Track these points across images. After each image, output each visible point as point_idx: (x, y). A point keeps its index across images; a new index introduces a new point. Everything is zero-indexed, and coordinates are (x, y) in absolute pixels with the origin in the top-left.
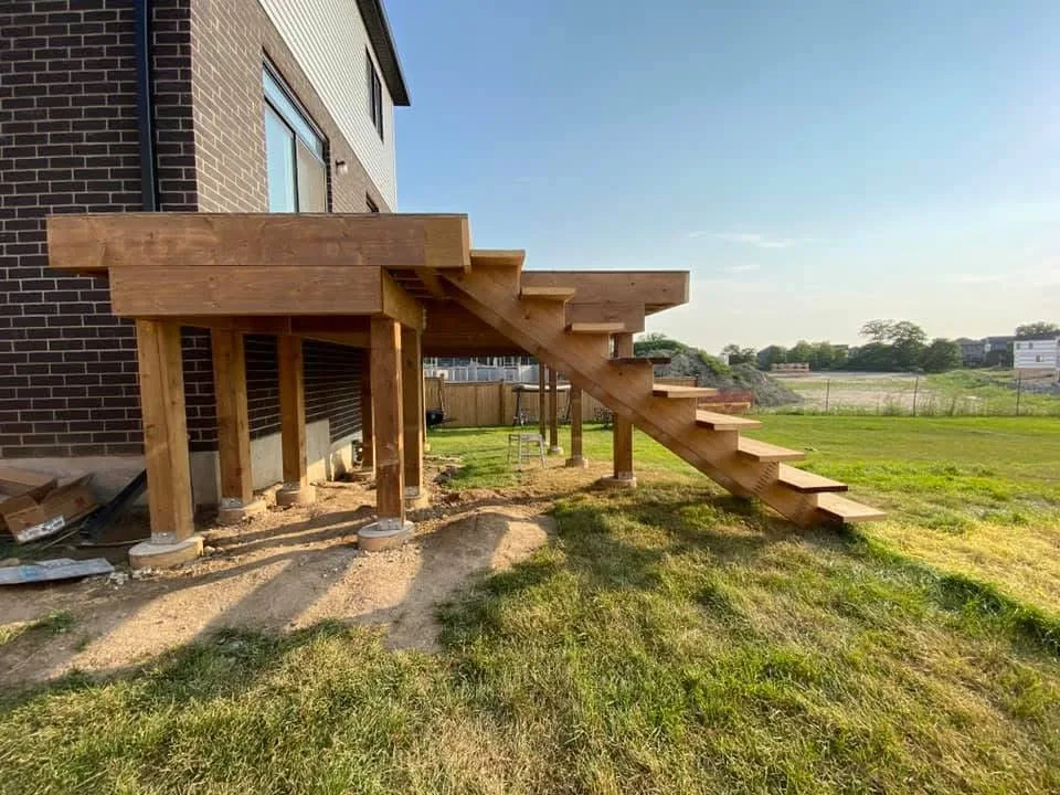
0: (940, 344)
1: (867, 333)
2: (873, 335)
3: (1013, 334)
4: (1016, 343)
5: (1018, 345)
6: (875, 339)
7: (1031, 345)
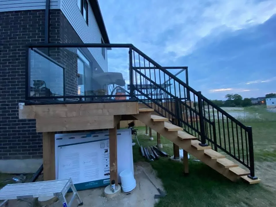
0: (246, 100)
1: (227, 97)
2: (228, 98)
3: (265, 96)
4: (266, 99)
5: (267, 100)
6: (229, 98)
7: (270, 100)
